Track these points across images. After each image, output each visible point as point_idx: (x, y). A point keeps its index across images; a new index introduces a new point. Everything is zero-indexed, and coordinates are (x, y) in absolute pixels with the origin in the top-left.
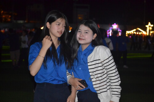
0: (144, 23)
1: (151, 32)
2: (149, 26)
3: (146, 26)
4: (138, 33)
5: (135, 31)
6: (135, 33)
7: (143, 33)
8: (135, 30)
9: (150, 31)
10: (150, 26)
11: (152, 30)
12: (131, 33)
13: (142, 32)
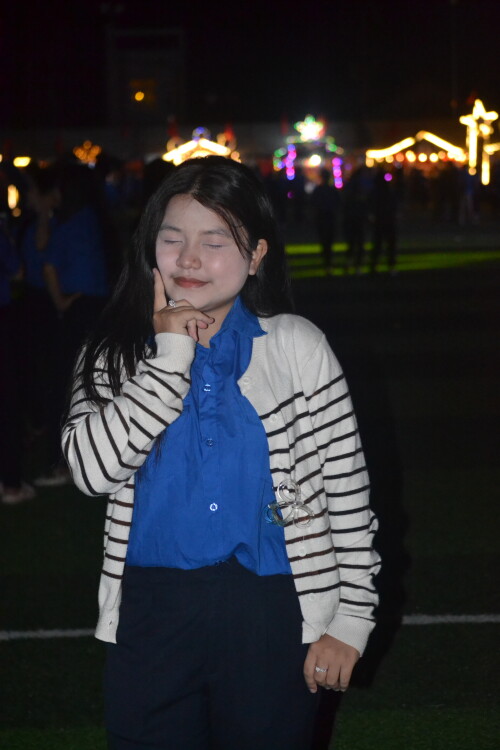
0: (454, 104)
1: (490, 149)
2: (478, 119)
3: (464, 120)
4: (423, 158)
5: (411, 148)
6: (411, 157)
7: (451, 156)
8: (409, 142)
9: (481, 142)
10: (480, 121)
11: (494, 139)
12: (390, 160)
13: (446, 152)
